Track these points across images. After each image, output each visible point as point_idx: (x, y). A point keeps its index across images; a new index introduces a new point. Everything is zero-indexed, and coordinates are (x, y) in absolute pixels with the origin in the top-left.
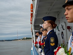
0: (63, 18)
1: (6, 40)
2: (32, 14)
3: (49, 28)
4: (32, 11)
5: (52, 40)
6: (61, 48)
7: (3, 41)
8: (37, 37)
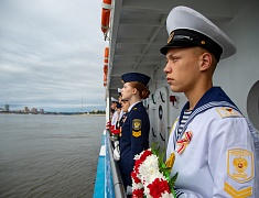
0: (163, 78)
1: (61, 113)
3: (133, 98)
6: (150, 153)
8: (112, 111)
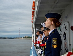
1: (8, 38)
2: (33, 12)
4: (34, 9)
5: (55, 41)
7: (5, 38)
